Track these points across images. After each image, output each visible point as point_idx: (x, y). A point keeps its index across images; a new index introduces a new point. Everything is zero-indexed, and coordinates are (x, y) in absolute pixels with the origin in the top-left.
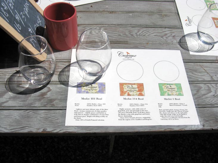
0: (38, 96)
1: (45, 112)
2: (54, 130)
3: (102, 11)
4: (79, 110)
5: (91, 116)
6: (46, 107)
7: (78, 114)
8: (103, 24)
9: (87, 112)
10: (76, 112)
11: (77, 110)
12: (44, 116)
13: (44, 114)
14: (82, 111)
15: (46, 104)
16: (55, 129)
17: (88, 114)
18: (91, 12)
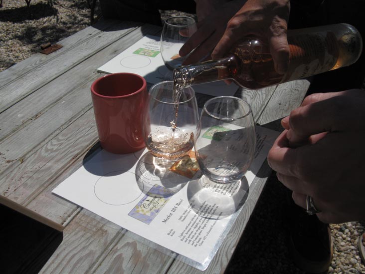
0: (133, 266)
1: (178, 266)
2: (222, 264)
3: (23, 124)
4: (184, 234)
5: (204, 224)
6: (166, 262)
7: (190, 239)
8: (52, 134)
9: (194, 226)
10: (185, 239)
11: (182, 237)
12: (185, 270)
13: (181, 268)
14: (189, 231)
15: (159, 260)
16: (219, 263)
17: (198, 226)
18: (8, 135)
